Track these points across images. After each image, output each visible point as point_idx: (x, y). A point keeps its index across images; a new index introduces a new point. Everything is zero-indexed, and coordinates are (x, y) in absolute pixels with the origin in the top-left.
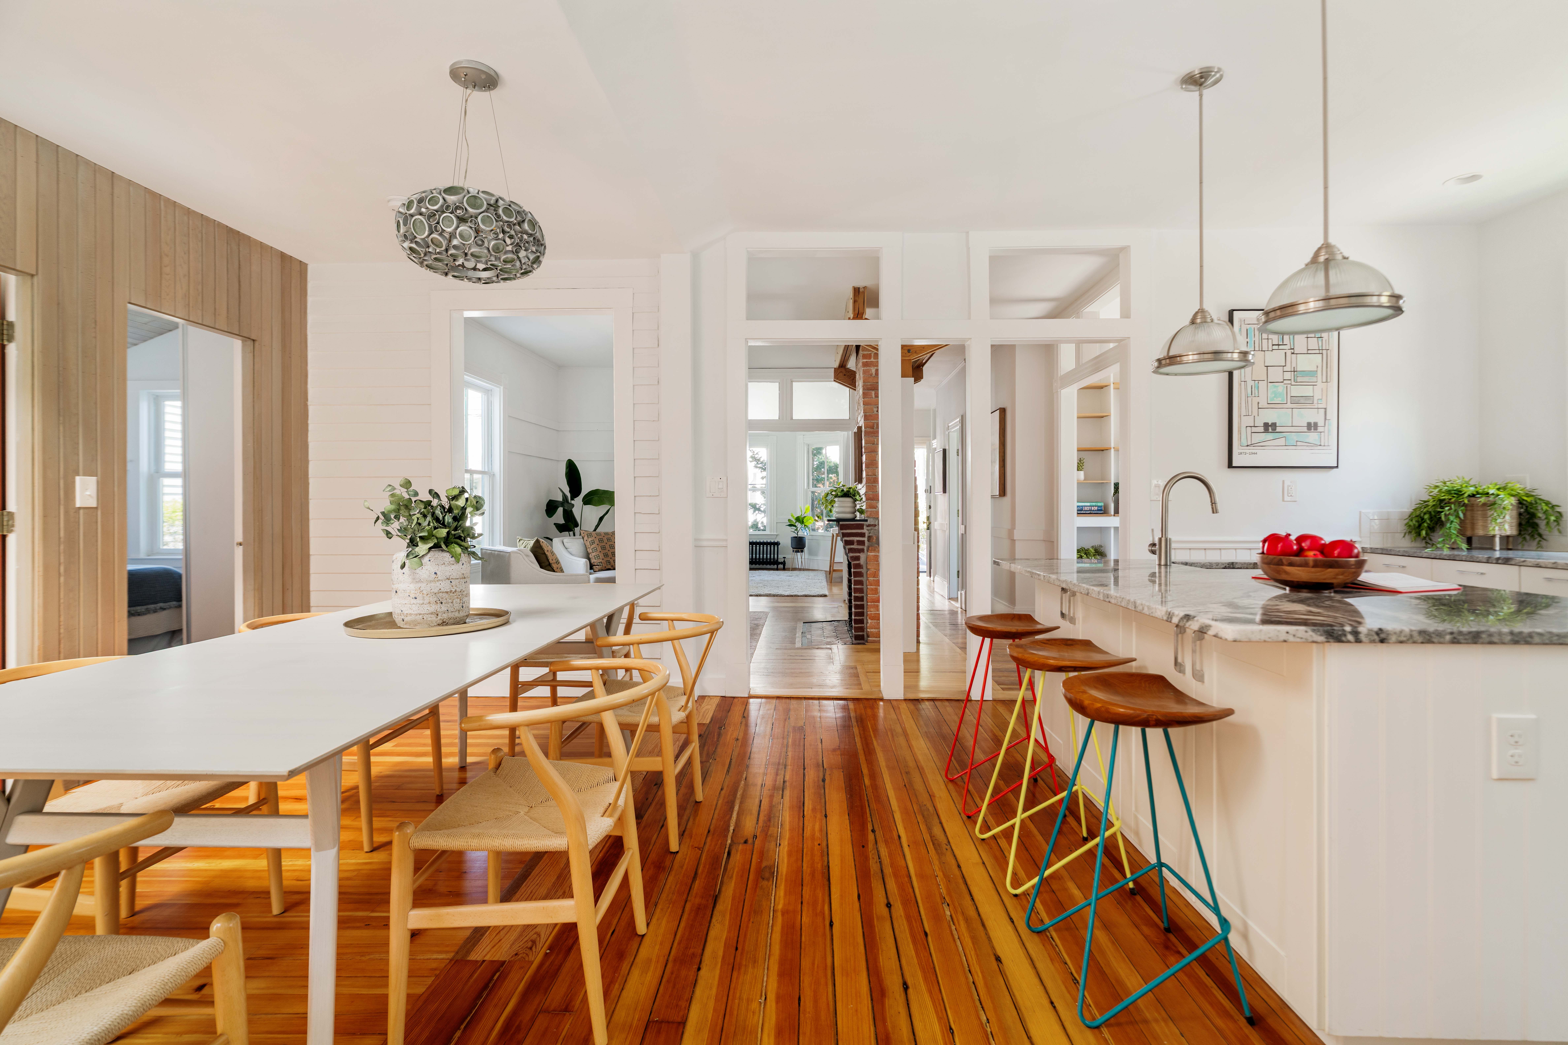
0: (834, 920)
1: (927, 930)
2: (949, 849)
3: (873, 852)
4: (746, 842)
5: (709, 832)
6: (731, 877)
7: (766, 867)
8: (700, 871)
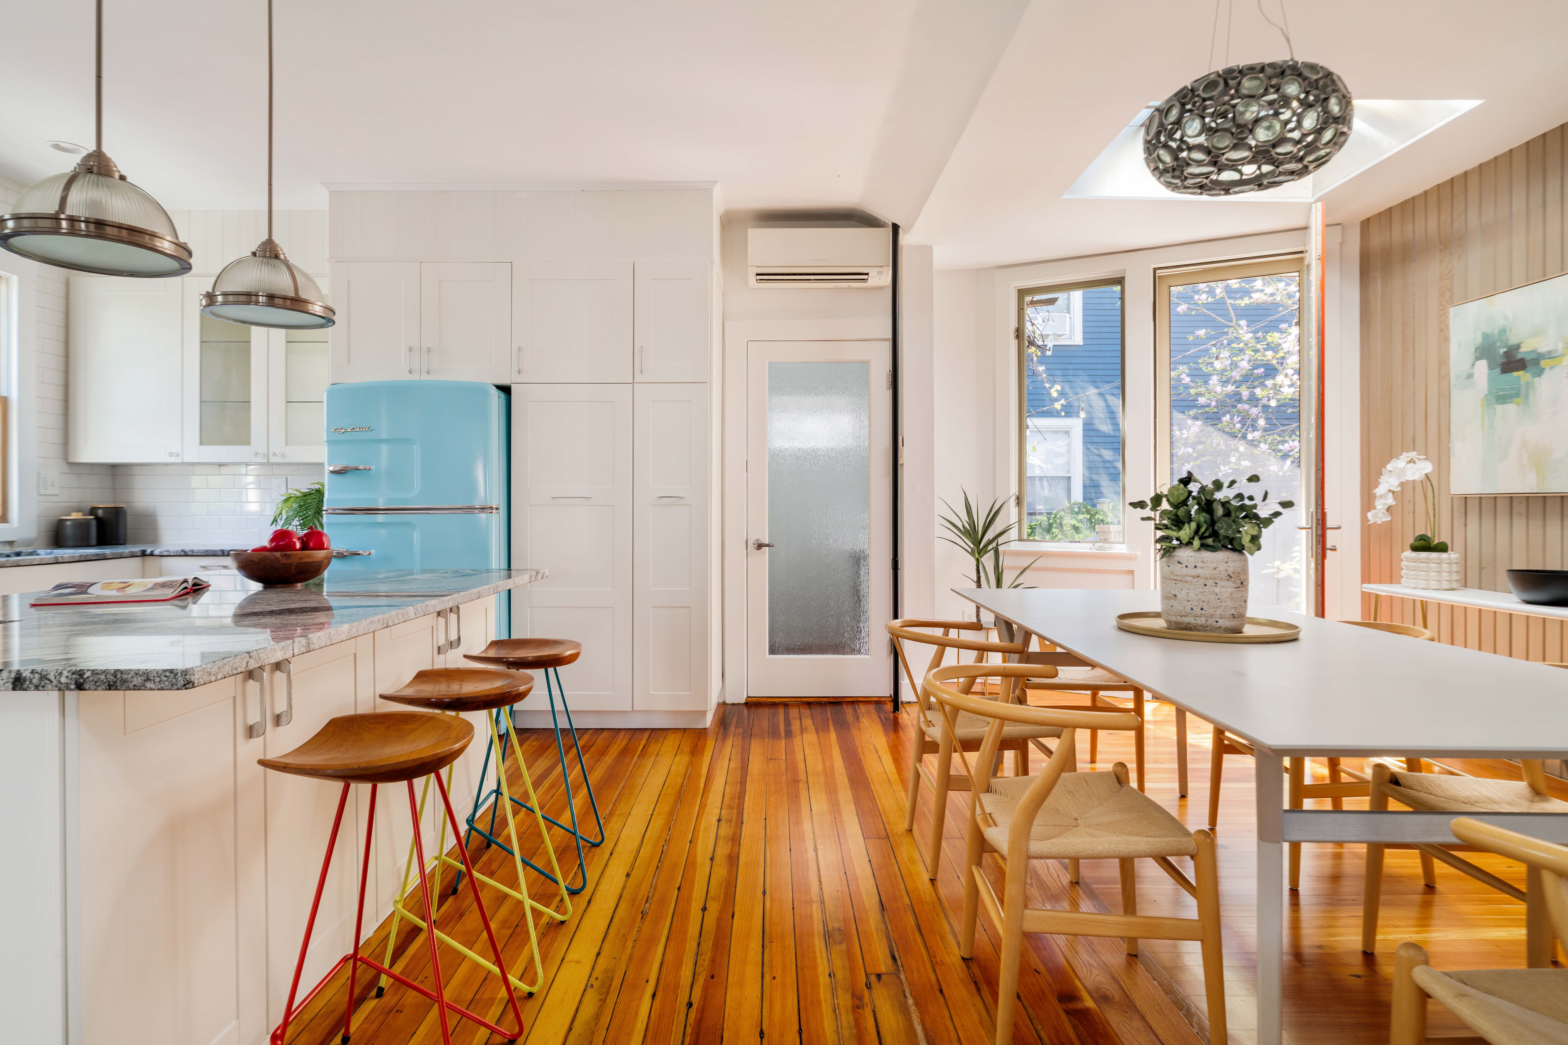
0: (762, 895)
1: (676, 891)
2: (593, 977)
3: (701, 969)
4: (879, 976)
5: (941, 991)
6: (877, 929)
7: (841, 943)
8: (918, 936)
